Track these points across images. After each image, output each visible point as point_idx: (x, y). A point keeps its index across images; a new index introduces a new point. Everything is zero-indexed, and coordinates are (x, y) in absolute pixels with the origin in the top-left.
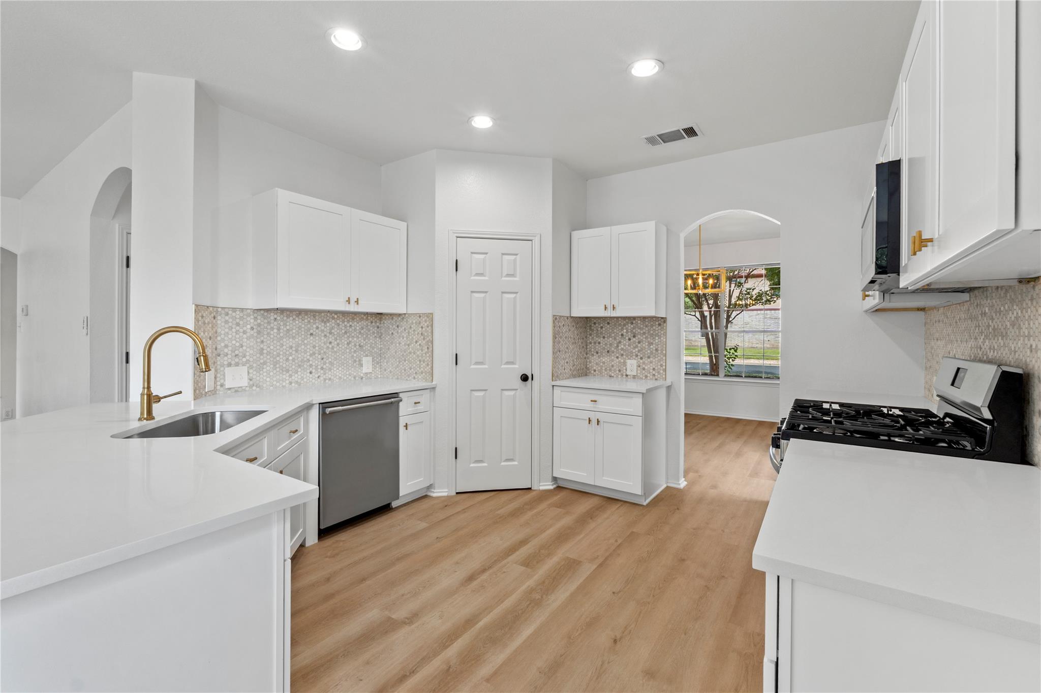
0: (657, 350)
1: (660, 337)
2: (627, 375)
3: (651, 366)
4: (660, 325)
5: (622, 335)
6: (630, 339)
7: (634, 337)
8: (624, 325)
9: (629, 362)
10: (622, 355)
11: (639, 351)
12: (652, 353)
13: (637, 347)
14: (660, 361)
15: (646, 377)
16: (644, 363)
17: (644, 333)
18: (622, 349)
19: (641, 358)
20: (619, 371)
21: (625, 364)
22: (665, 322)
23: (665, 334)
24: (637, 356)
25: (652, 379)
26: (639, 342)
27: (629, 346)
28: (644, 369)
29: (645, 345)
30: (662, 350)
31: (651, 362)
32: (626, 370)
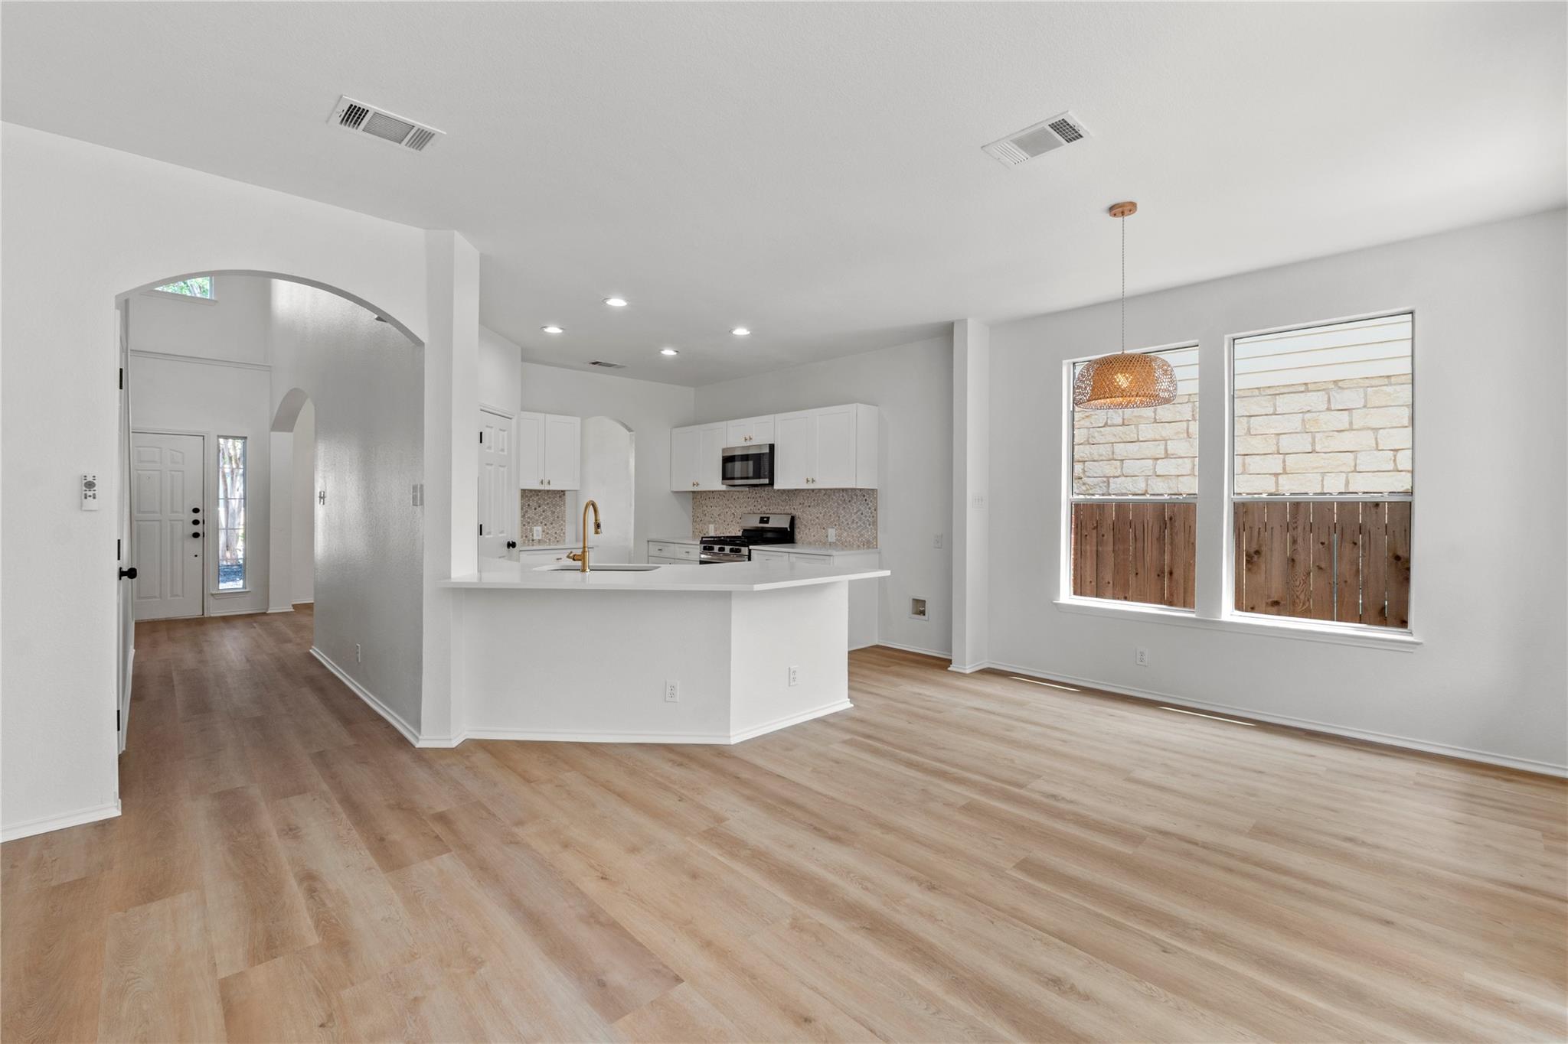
0: (558, 517)
1: (560, 507)
2: (533, 540)
3: (554, 531)
4: (560, 497)
5: (529, 505)
6: (535, 509)
7: (539, 507)
8: (531, 497)
9: (535, 528)
10: (529, 523)
11: (543, 519)
12: (554, 520)
13: (541, 515)
14: (560, 526)
15: (550, 540)
16: (548, 529)
17: (548, 504)
18: (529, 518)
19: (546, 525)
20: (526, 537)
21: (531, 530)
22: (564, 495)
23: (564, 504)
24: (541, 523)
25: (554, 542)
26: (544, 511)
27: (535, 514)
28: (548, 533)
29: (549, 513)
30: (562, 517)
31: (554, 528)
32: (533, 535)
